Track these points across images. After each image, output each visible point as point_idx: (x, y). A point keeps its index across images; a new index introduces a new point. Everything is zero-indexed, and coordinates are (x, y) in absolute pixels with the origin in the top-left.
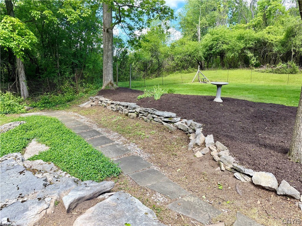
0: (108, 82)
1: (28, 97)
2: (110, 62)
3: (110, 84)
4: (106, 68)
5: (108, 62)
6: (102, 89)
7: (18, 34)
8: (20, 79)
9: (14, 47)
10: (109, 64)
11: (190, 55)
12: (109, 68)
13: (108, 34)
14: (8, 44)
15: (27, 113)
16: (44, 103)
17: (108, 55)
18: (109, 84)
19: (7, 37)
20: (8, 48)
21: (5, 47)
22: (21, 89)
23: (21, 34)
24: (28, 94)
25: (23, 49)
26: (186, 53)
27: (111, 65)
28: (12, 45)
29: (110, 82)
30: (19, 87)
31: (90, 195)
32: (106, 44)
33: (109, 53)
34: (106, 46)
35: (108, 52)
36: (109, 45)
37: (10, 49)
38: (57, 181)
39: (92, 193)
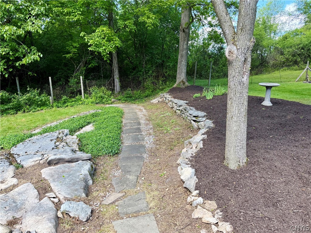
0: (180, 80)
1: (119, 92)
2: (184, 61)
3: (182, 82)
4: (179, 67)
5: (182, 61)
6: (174, 87)
7: (107, 41)
8: (115, 77)
9: (102, 51)
10: (183, 63)
11: (303, 49)
12: (182, 67)
13: (184, 33)
14: (97, 49)
15: (112, 104)
16: (126, 97)
17: (182, 54)
18: (180, 82)
19: (98, 43)
20: (98, 52)
21: (95, 51)
22: (115, 85)
23: (109, 40)
24: (119, 89)
25: (108, 53)
26: (298, 45)
27: (185, 63)
28: (101, 50)
29: (182, 80)
30: (114, 83)
31: (69, 159)
32: (182, 44)
33: (183, 53)
34: (182, 46)
35: (182, 51)
36: (185, 44)
37: (99, 53)
38: (62, 148)
39: (70, 158)
